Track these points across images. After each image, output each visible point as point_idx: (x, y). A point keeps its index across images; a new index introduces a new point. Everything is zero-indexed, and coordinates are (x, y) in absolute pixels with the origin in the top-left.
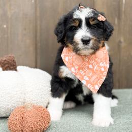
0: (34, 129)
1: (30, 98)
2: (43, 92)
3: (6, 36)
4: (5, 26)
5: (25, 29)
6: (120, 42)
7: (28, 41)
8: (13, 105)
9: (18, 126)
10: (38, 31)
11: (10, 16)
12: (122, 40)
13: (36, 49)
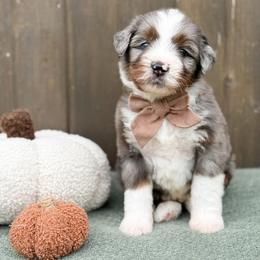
1: (46, 189)
2: (72, 177)
3: (10, 73)
4: (8, 55)
5: (46, 60)
6: (227, 79)
7: (52, 82)
8: (15, 201)
9: (26, 240)
10: (71, 62)
12: (231, 76)
13: (68, 96)
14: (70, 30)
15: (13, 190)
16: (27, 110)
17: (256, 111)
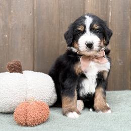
0: (36, 119)
1: (30, 95)
3: (7, 45)
4: (6, 36)
5: (24, 39)
7: (26, 49)
11: (11, 27)
14: (35, 25)
15: (15, 96)
16: (19, 60)
17: (120, 64)
